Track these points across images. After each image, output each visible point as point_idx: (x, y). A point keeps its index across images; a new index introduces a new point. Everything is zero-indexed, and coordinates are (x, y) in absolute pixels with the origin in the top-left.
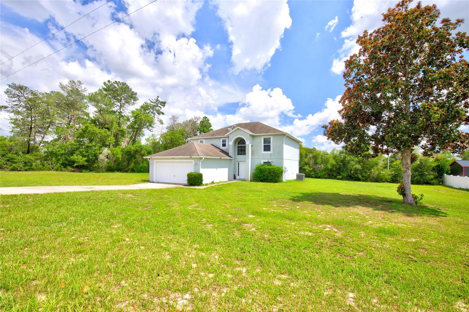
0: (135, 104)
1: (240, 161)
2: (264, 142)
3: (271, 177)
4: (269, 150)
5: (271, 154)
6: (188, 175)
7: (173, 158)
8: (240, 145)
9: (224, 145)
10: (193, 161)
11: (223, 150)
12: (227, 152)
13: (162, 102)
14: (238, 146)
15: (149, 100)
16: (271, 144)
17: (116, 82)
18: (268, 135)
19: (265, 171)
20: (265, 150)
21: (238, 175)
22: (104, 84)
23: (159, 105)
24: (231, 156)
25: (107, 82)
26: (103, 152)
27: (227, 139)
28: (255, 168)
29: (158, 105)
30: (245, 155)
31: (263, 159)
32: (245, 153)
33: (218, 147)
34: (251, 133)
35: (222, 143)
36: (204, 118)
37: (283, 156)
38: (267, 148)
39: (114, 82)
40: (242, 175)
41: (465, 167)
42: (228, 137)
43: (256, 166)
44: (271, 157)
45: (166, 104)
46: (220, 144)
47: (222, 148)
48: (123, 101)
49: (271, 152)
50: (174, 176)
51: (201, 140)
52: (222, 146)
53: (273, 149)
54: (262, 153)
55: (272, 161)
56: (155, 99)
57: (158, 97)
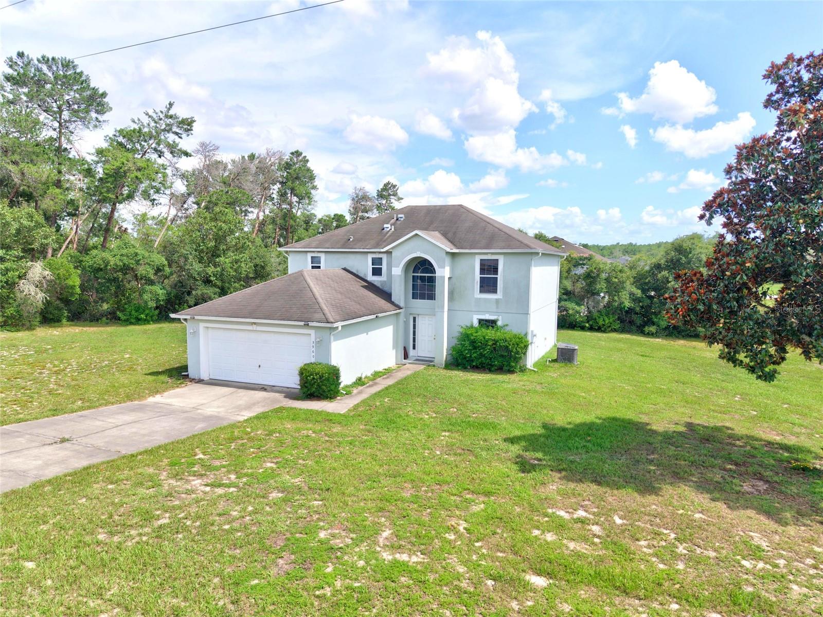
0: (104, 126)
1: (419, 314)
2: (481, 269)
3: (500, 360)
4: (494, 290)
5: (497, 301)
6: (302, 373)
7: (255, 323)
8: (419, 275)
9: (377, 272)
10: (312, 332)
11: (375, 283)
12: (386, 289)
13: (183, 122)
14: (413, 276)
15: (147, 114)
16: (500, 277)
17: (45, 60)
18: (493, 254)
19: (485, 344)
20: (482, 291)
21: (414, 348)
22: (11, 67)
23: (175, 129)
24: (396, 302)
25: (15, 57)
26: (30, 275)
27: (384, 257)
28: (457, 334)
29: (171, 129)
30: (433, 299)
31: (478, 312)
32: (433, 295)
33: (361, 275)
34: (449, 248)
35: (370, 267)
36: (292, 153)
37: (528, 306)
38: (489, 285)
39: (40, 57)
40: (424, 349)
42: (389, 253)
43: (461, 330)
44: (497, 308)
45: (194, 124)
46: (365, 266)
47: (371, 278)
48: (66, 115)
49: (499, 295)
50: (260, 366)
51: (314, 255)
52: (373, 274)
53: (505, 289)
54: (475, 297)
55: (500, 318)
56: (162, 112)
57: (171, 105)
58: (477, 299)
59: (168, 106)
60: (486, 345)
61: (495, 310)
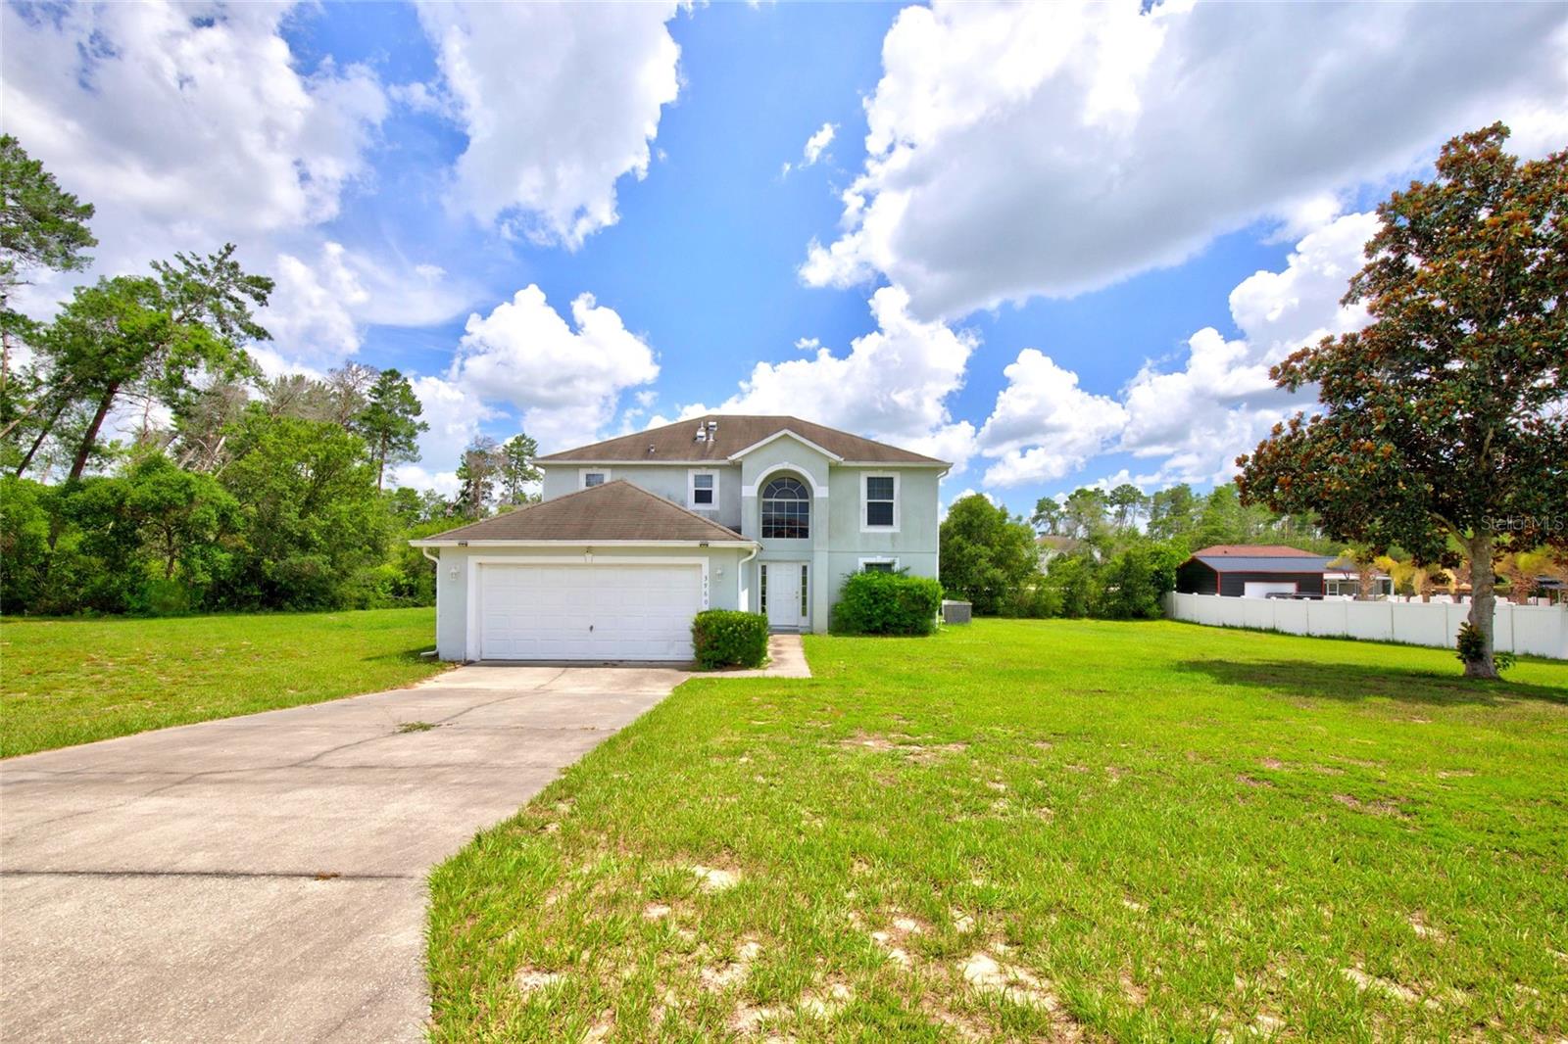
1: (771, 561)
2: (869, 491)
4: (888, 521)
5: (893, 536)
7: (589, 550)
8: (774, 500)
9: (703, 497)
10: (704, 561)
14: (765, 503)
16: (896, 502)
18: (884, 469)
19: (890, 595)
20: (871, 522)
21: (764, 612)
27: (716, 474)
30: (807, 536)
31: (865, 553)
32: (807, 530)
35: (692, 489)
37: (935, 542)
38: (880, 514)
41: (1223, 574)
44: (893, 545)
46: (682, 489)
47: (692, 506)
49: (895, 528)
50: (591, 628)
51: (590, 471)
52: (696, 501)
53: (904, 518)
54: (861, 531)
55: (897, 560)
56: (212, 258)
57: (229, 249)
58: (864, 534)
59: (224, 251)
60: (894, 596)
61: (890, 549)
